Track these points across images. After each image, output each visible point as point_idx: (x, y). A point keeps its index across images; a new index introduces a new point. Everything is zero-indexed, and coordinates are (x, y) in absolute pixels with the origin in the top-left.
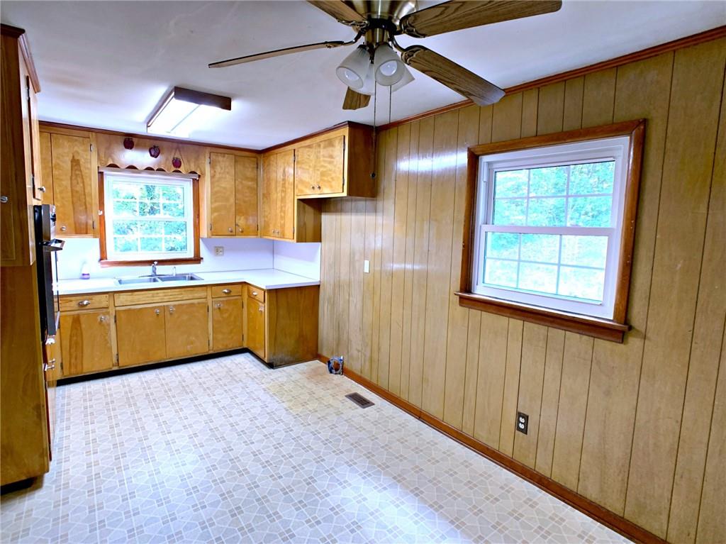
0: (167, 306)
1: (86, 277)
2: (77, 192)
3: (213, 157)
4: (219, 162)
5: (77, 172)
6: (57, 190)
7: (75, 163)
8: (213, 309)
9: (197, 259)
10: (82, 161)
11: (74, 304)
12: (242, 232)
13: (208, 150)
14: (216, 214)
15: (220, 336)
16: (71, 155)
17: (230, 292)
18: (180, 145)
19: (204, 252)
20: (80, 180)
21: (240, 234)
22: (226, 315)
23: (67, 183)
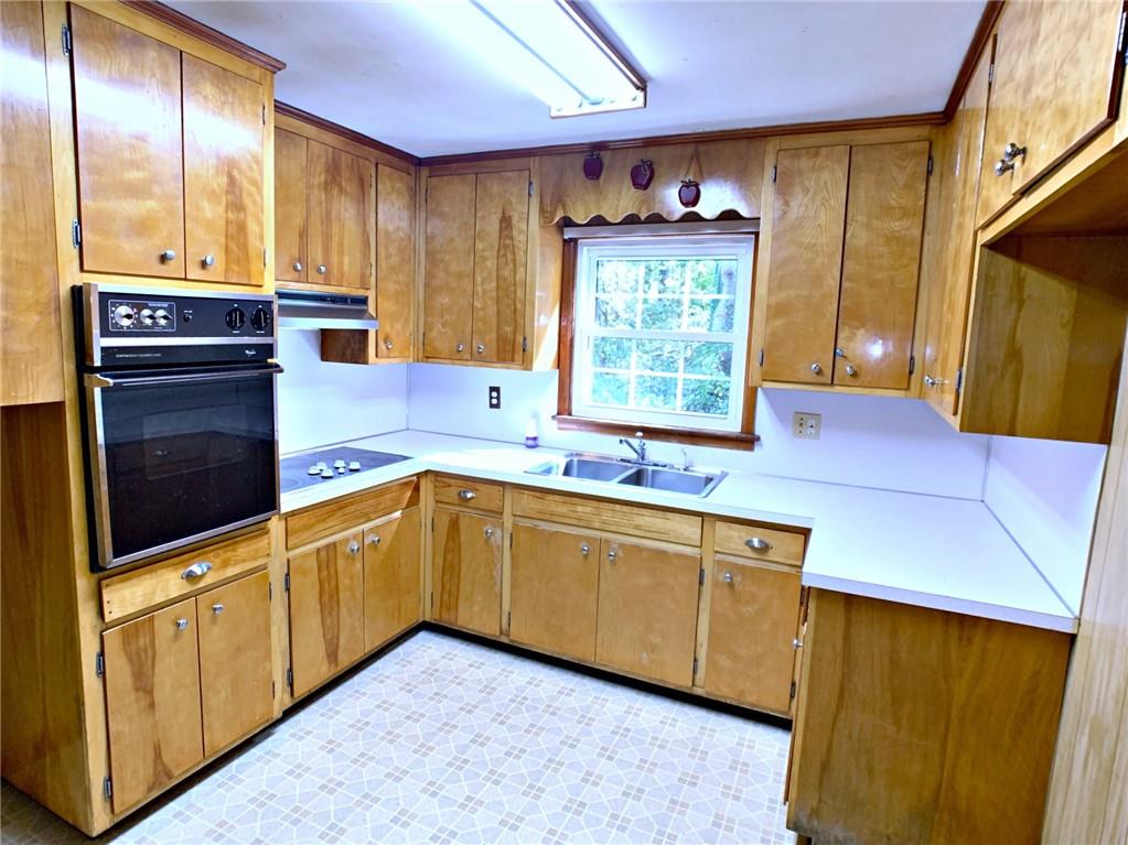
0: (607, 541)
1: (531, 443)
2: (505, 279)
3: (785, 162)
4: (800, 172)
5: (508, 242)
6: (479, 279)
7: (506, 222)
8: (716, 584)
9: (746, 440)
10: (515, 219)
11: (451, 494)
12: (855, 375)
13: (773, 145)
14: (778, 323)
15: (725, 662)
16: (500, 210)
17: (765, 548)
18: (702, 148)
19: (765, 423)
20: (509, 257)
21: (848, 380)
22: (749, 610)
23: (491, 264)
